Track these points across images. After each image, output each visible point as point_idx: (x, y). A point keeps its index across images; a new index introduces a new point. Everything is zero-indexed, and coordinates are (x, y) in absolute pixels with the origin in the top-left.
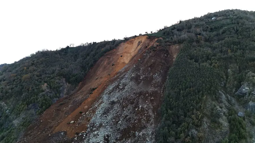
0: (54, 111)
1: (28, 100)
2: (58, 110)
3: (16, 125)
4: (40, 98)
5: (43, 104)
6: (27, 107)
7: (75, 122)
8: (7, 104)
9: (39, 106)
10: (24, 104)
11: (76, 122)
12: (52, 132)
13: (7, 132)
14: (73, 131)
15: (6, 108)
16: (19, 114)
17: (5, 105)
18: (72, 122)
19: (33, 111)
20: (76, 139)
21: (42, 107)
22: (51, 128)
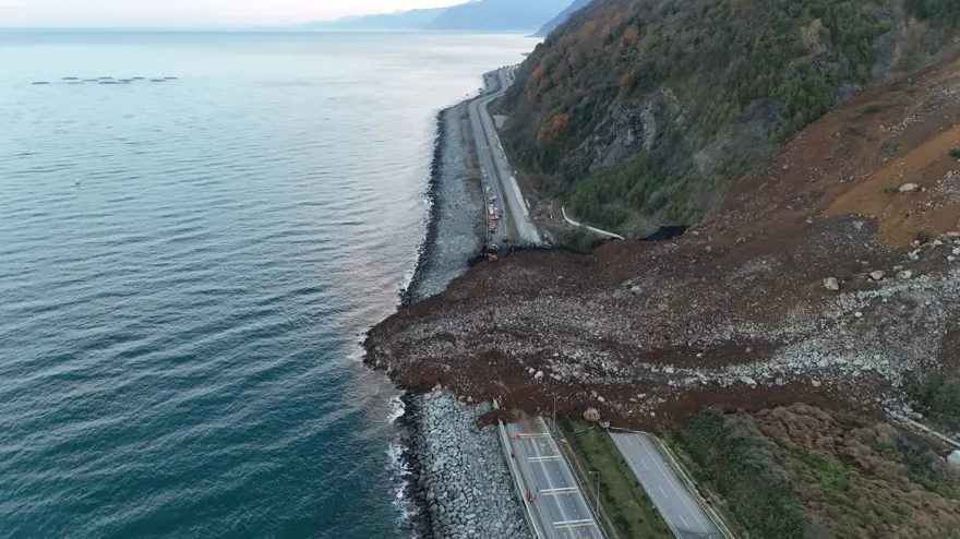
0: (838, 135)
1: (744, 84)
2: (853, 132)
3: (702, 168)
4: (790, 78)
5: (798, 105)
6: (742, 111)
7: (919, 189)
8: (678, 97)
9: (780, 110)
10: (730, 101)
11: (924, 189)
12: (818, 212)
13: (676, 185)
14: (907, 223)
15: (677, 108)
16: (714, 133)
17: (675, 98)
18: (910, 187)
19: (757, 127)
20: (914, 255)
21: (792, 115)
22: (817, 195)
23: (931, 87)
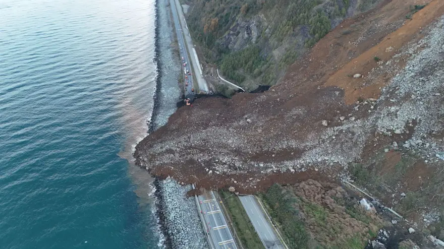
0: (332, 45)
1: (295, 18)
2: (338, 44)
3: (276, 58)
4: (314, 16)
5: (317, 30)
6: (293, 31)
7: (361, 76)
8: (267, 19)
9: (309, 32)
10: (288, 25)
11: (363, 76)
12: (322, 84)
13: (265, 66)
14: (356, 93)
15: (266, 24)
16: (282, 40)
17: (265, 19)
18: (357, 75)
19: (300, 40)
20: (356, 108)
21: (314, 34)
22: (322, 75)
23: (371, 22)
